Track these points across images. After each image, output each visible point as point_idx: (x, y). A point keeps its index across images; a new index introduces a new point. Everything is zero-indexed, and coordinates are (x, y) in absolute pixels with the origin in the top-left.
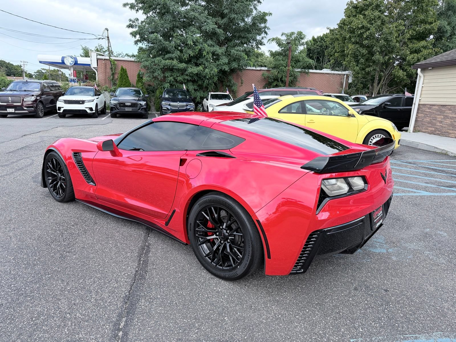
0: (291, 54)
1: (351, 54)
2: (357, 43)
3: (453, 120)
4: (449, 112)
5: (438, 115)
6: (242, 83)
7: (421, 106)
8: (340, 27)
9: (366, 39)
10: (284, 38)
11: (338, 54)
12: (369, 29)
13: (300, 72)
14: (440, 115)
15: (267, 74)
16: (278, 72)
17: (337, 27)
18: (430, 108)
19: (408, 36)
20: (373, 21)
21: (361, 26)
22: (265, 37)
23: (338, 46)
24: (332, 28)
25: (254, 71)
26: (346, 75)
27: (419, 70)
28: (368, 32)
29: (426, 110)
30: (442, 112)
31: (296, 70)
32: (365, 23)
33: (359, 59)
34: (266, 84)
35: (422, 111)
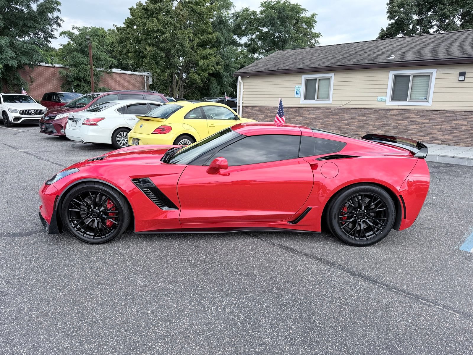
0: (91, 51)
1: (150, 55)
2: (153, 45)
3: (272, 118)
4: (268, 112)
5: (260, 114)
6: (32, 82)
7: (244, 108)
8: (128, 27)
9: (162, 42)
10: (77, 33)
11: (132, 54)
12: (164, 33)
13: (103, 71)
14: (261, 115)
15: (65, 72)
16: (78, 70)
17: (123, 26)
18: (252, 109)
19: (196, 42)
20: (166, 26)
21: (157, 29)
22: (56, 29)
23: (130, 45)
24: (119, 26)
25: (46, 68)
26: (146, 77)
27: (239, 78)
28: (164, 36)
29: (249, 111)
30: (262, 112)
31: (99, 69)
32: (160, 27)
33: (158, 61)
34: (64, 84)
35: (245, 111)
